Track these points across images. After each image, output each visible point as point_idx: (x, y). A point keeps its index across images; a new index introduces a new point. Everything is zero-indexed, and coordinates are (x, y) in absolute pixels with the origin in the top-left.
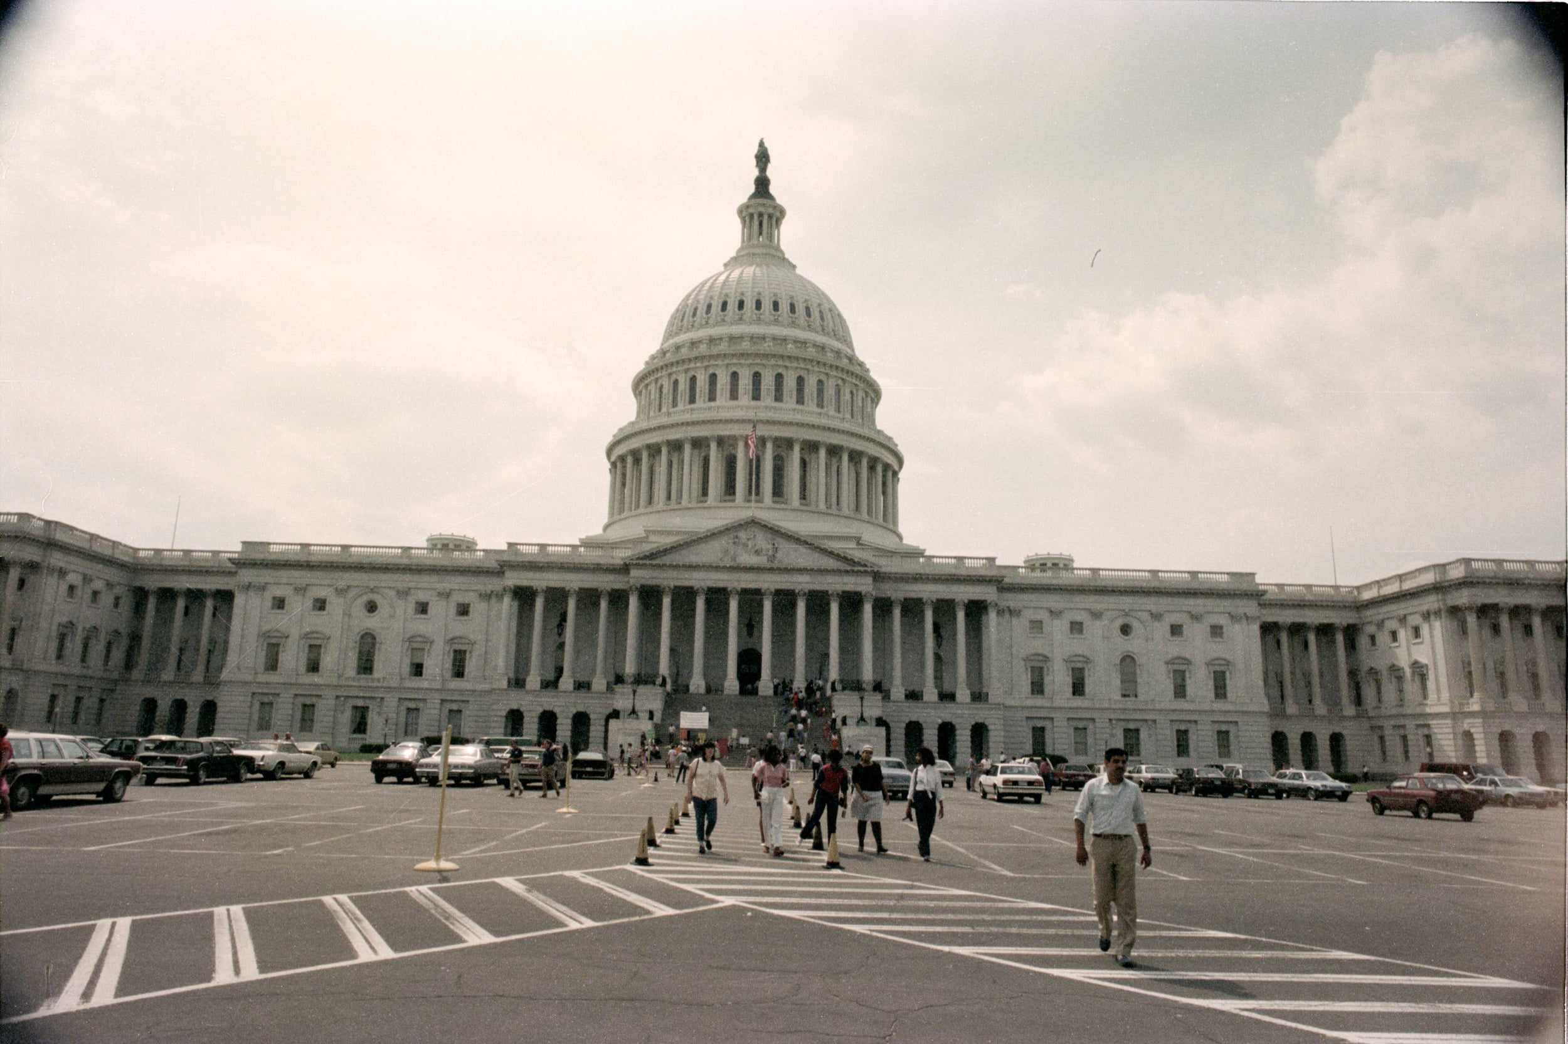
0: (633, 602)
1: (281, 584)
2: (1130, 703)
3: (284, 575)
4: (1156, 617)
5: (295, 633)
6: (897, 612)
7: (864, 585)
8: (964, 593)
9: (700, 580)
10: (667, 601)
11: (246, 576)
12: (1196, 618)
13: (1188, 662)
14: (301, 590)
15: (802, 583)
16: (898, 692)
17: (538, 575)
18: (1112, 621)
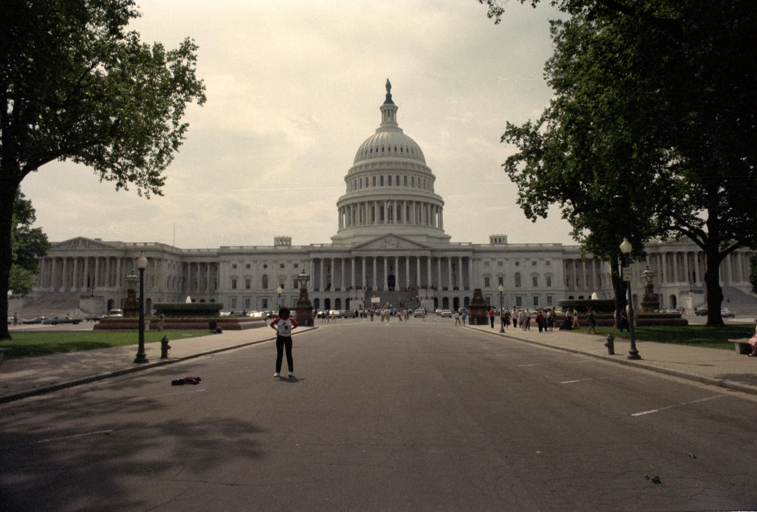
0: (353, 262)
1: (235, 260)
2: (518, 288)
3: (236, 257)
4: (527, 259)
5: (241, 276)
6: (439, 262)
7: (428, 254)
8: (461, 255)
9: (374, 254)
10: (364, 262)
11: (223, 258)
12: (541, 259)
13: (538, 274)
14: (241, 262)
15: (408, 254)
16: (440, 288)
17: (321, 254)
18: (513, 261)
